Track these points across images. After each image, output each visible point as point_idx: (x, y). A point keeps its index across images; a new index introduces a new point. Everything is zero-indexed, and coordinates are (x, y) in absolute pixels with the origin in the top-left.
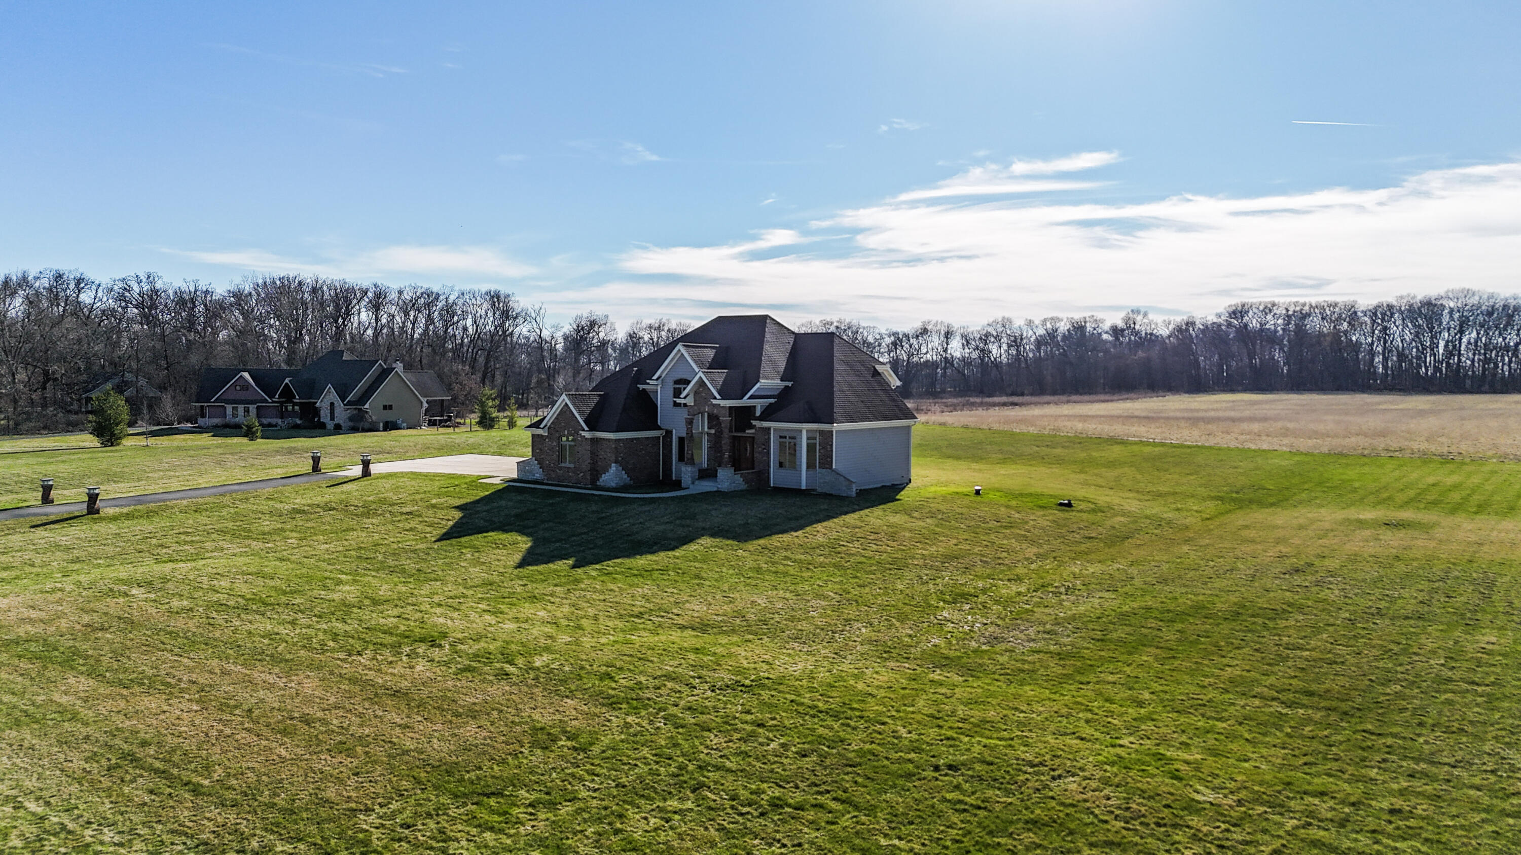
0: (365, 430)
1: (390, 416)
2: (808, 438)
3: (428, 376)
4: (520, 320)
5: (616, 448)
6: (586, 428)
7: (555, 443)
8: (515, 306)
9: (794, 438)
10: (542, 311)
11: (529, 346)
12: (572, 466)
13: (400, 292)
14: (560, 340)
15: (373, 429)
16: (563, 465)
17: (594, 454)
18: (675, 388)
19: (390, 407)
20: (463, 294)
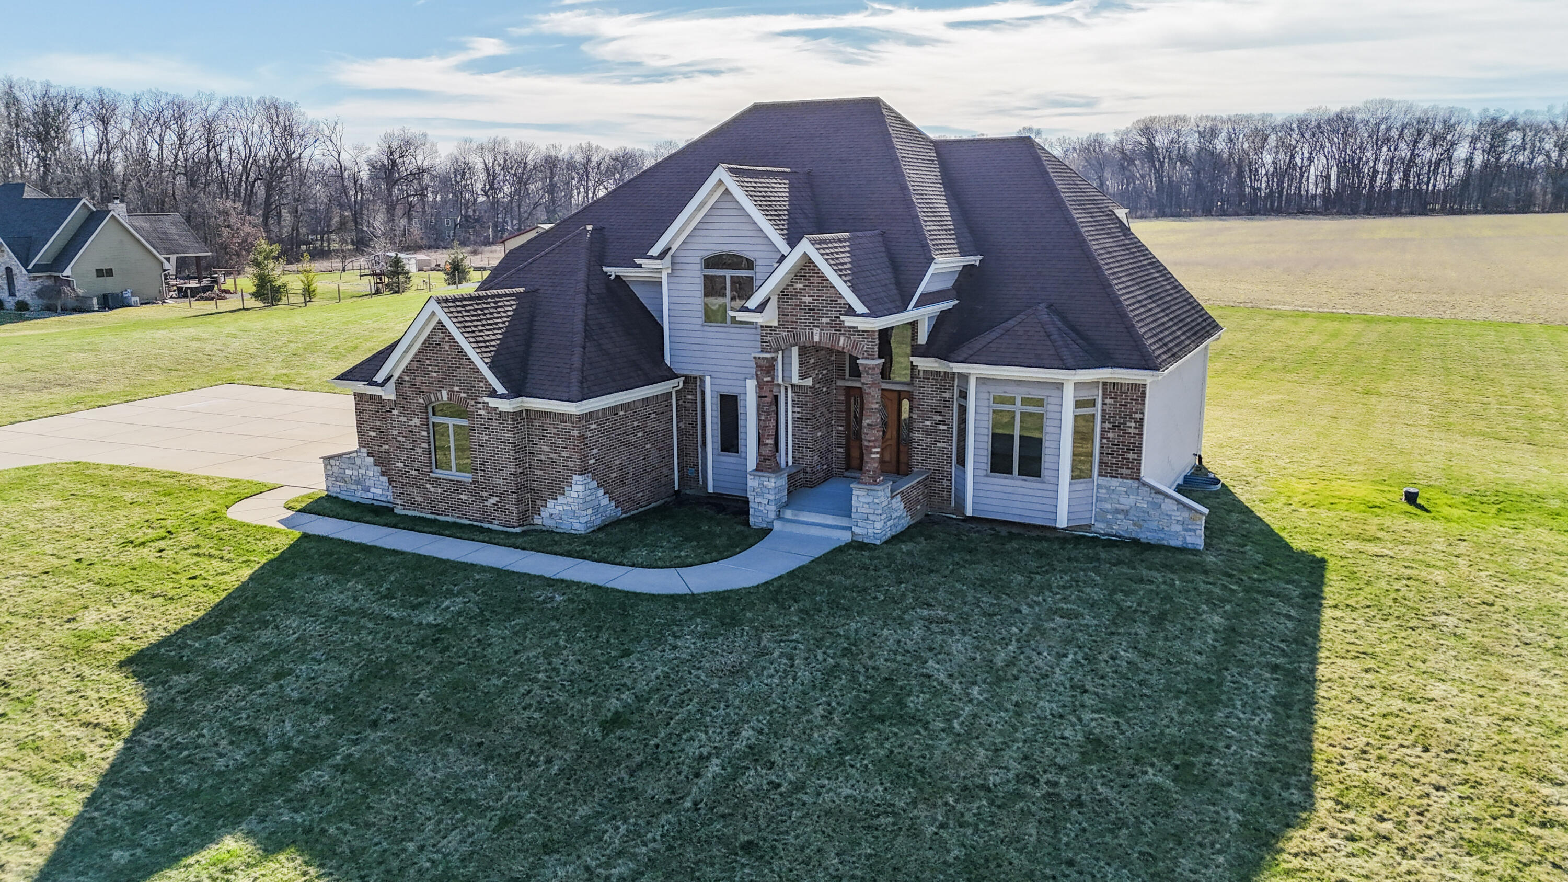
0: (67, 310)
1: (108, 285)
2: (1078, 404)
3: (171, 223)
4: (309, 139)
5: (582, 437)
6: (501, 390)
7: (416, 421)
8: (302, 119)
9: (1040, 403)
10: (339, 128)
11: (325, 174)
12: (466, 477)
13: (137, 102)
14: (366, 168)
15: (81, 307)
16: (440, 473)
17: (523, 450)
18: (706, 277)
19: (109, 273)
20: (226, 103)
